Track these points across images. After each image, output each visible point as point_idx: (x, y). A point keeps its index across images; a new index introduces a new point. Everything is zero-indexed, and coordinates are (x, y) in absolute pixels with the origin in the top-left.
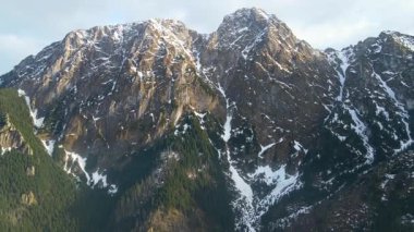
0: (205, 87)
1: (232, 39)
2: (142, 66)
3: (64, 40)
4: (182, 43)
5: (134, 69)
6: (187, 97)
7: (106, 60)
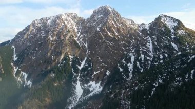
1: (95, 21)
6: (67, 49)
7: (43, 33)
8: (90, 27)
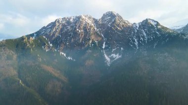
0: (98, 34)
1: (106, 21)
2: (80, 29)
3: (55, 21)
4: (91, 22)
5: (78, 30)
6: (93, 37)
7: (69, 27)
8: (103, 25)
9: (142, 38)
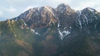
0: (55, 18)
1: (60, 9)
2: (43, 14)
3: (29, 10)
4: (50, 10)
5: (42, 15)
6: (52, 20)
7: (37, 14)
9: (84, 21)
